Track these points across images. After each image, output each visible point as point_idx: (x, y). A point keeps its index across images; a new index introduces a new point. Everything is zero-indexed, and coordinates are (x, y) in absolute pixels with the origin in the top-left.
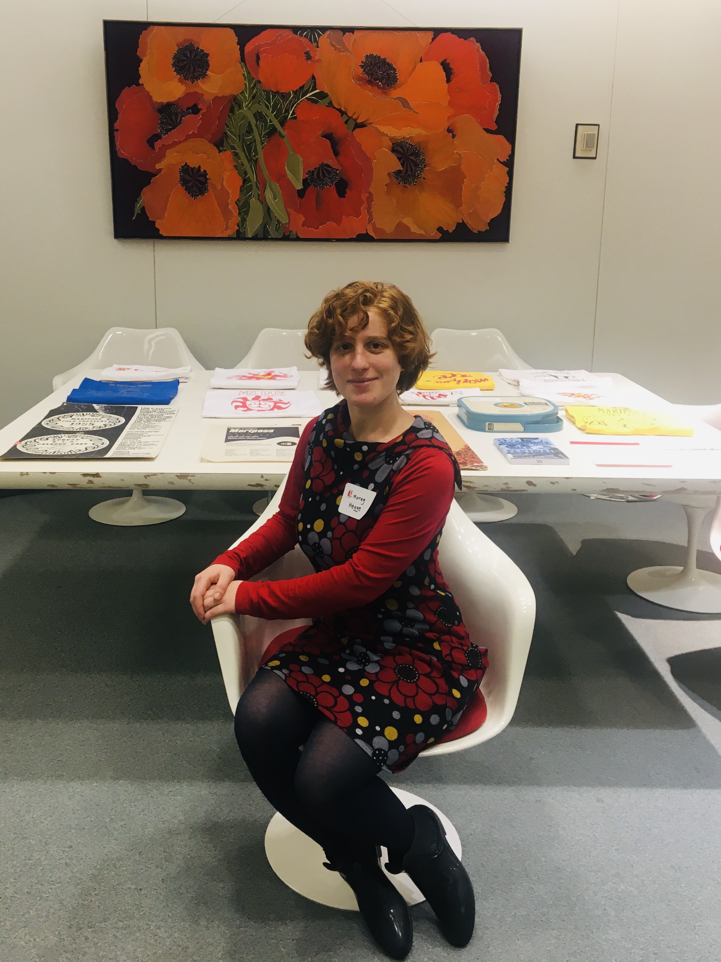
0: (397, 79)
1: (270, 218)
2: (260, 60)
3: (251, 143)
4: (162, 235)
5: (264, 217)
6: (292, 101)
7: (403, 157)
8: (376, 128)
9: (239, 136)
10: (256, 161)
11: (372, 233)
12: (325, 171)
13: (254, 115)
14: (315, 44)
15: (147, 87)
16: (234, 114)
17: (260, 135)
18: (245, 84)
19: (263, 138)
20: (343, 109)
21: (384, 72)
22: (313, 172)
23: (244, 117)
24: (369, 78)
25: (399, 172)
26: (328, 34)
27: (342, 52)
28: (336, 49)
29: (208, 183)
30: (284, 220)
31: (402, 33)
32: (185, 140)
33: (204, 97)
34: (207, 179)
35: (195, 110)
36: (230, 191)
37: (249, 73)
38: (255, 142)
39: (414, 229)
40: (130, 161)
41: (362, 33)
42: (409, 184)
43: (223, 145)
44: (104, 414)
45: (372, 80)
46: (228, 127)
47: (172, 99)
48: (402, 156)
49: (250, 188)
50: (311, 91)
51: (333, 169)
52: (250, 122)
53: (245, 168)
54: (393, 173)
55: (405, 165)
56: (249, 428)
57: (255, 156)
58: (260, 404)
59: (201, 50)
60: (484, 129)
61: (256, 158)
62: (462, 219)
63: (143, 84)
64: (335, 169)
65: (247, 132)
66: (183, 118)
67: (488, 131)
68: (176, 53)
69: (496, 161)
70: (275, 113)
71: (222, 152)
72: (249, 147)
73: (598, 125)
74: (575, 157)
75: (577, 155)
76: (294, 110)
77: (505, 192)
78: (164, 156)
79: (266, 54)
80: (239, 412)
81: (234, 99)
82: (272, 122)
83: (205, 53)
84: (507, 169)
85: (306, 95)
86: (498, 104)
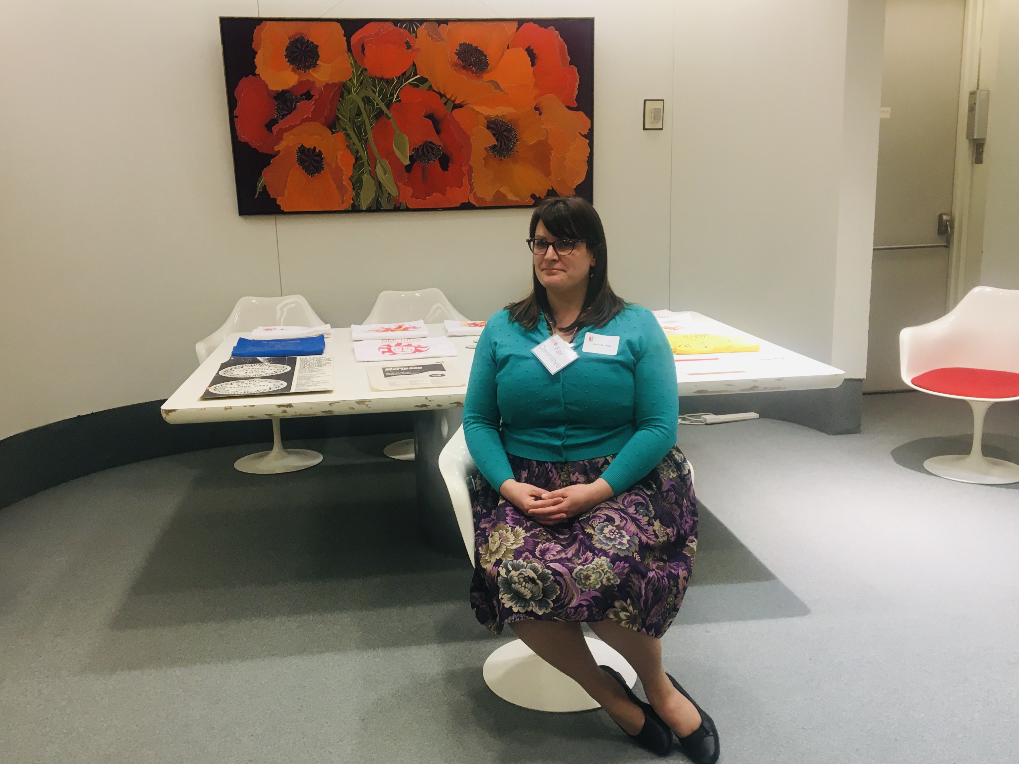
0: (489, 64)
1: (382, 191)
2: (364, 50)
3: (360, 125)
4: (283, 211)
5: (376, 191)
6: (396, 86)
7: (497, 134)
8: (472, 109)
9: (350, 118)
10: (366, 141)
11: (473, 202)
12: (429, 148)
13: (363, 99)
14: (414, 35)
15: (263, 77)
16: (343, 99)
17: (369, 117)
18: (353, 72)
19: (371, 119)
20: (442, 92)
21: (476, 59)
22: (418, 149)
23: (354, 101)
24: (463, 63)
25: (495, 146)
26: (425, 26)
27: (439, 41)
28: (433, 38)
29: (323, 162)
30: (395, 193)
31: (490, 23)
32: (301, 124)
33: (315, 85)
34: (322, 159)
36: (344, 168)
37: (356, 61)
38: (365, 124)
39: (511, 197)
40: (250, 144)
41: (455, 24)
42: (504, 157)
43: (335, 127)
44: (269, 364)
45: (467, 66)
47: (286, 87)
48: (496, 132)
49: (362, 165)
50: (412, 78)
51: (436, 146)
52: (359, 106)
53: (356, 148)
54: (489, 147)
55: (500, 141)
56: (401, 367)
57: (365, 136)
58: (403, 349)
59: (311, 42)
60: (566, 106)
61: (366, 137)
62: (552, 187)
63: (259, 75)
64: (437, 146)
65: (357, 115)
66: (297, 104)
67: (570, 108)
68: (288, 45)
69: (578, 134)
70: (381, 97)
71: (334, 133)
72: (359, 128)
73: (663, 100)
74: (644, 129)
75: (646, 127)
76: (398, 94)
77: (587, 162)
78: (281, 139)
79: (370, 45)
80: (388, 356)
81: (343, 86)
82: (379, 105)
83: (315, 45)
84: (588, 141)
85: (409, 80)
86: (577, 84)
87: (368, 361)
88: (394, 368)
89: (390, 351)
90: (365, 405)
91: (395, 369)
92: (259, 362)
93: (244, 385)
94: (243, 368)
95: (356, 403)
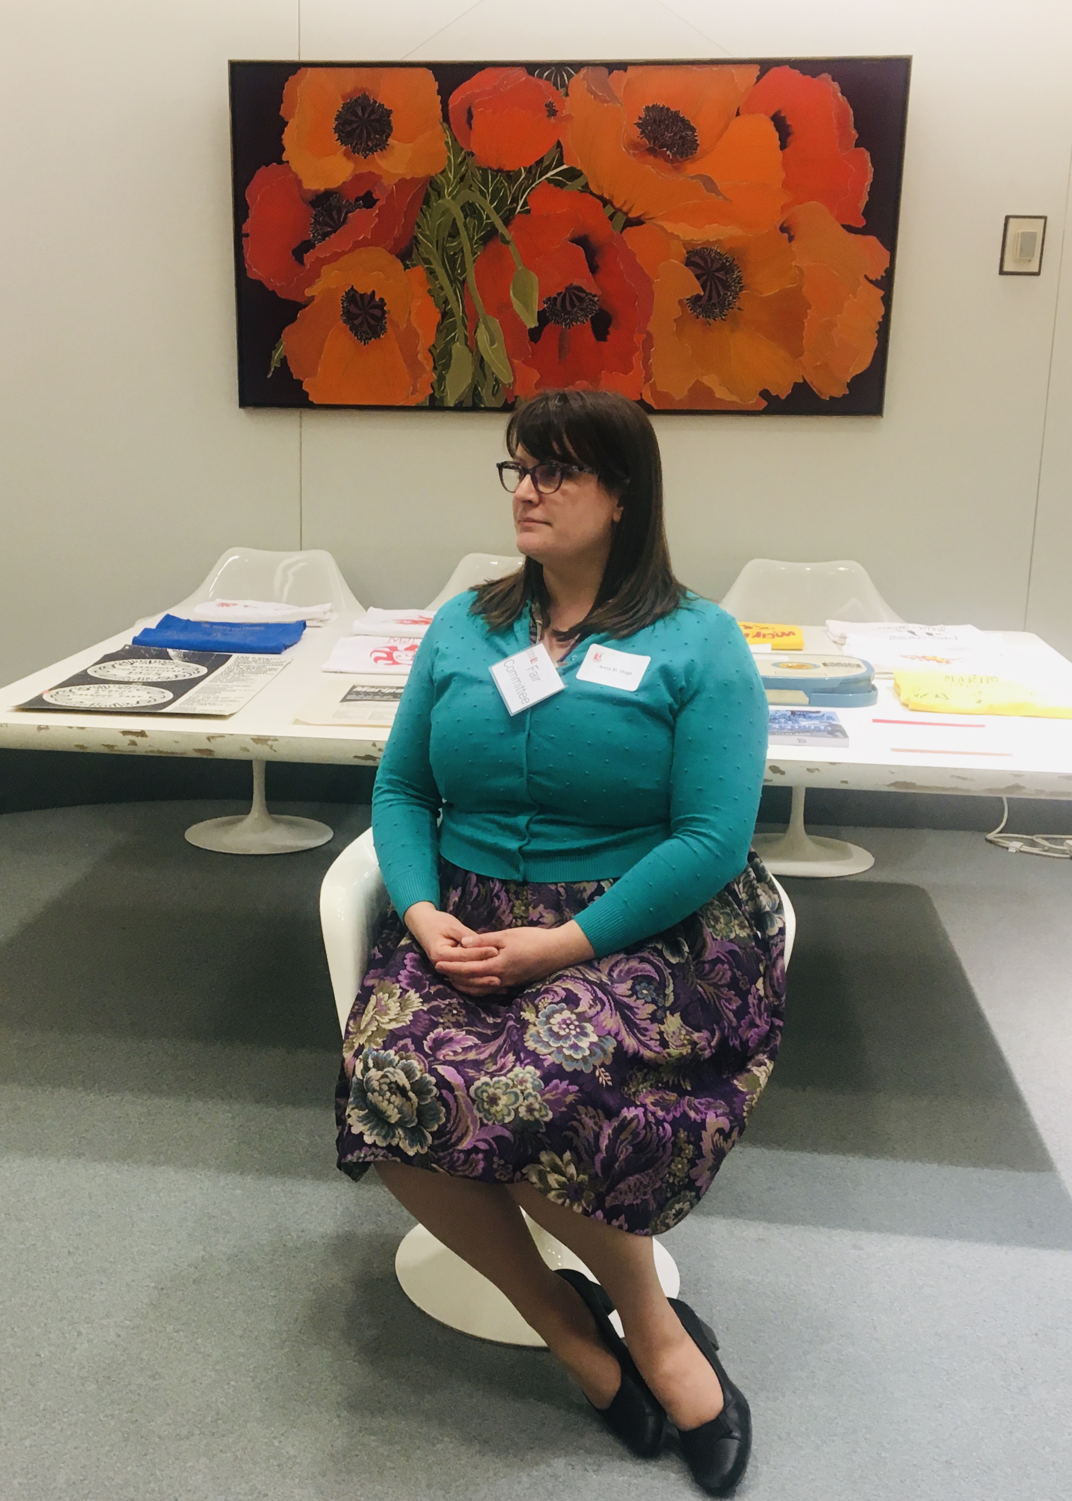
0: (698, 145)
1: (485, 375)
2: (472, 118)
3: (455, 254)
4: (312, 402)
5: (473, 373)
6: (523, 184)
7: (704, 275)
8: (660, 227)
9: (437, 242)
10: (464, 282)
11: (651, 400)
12: (574, 298)
13: (463, 208)
14: (562, 91)
15: (295, 166)
16: (429, 206)
17: (471, 239)
18: (449, 158)
19: (475, 244)
20: (606, 196)
21: (675, 134)
22: (555, 299)
23: (446, 212)
24: (649, 144)
25: (698, 298)
26: (584, 74)
27: (607, 102)
28: (596, 96)
29: (385, 318)
30: (506, 378)
31: (707, 69)
32: (352, 250)
33: (382, 180)
34: (384, 312)
35: (368, 201)
36: (420, 331)
37: (456, 140)
38: (462, 252)
39: (721, 393)
40: (266, 284)
41: (640, 70)
42: (715, 320)
43: (411, 256)
44: (179, 662)
45: (656, 148)
46: (419, 227)
47: (334, 184)
48: (702, 272)
49: (452, 327)
50: (554, 169)
51: (587, 294)
52: (454, 219)
53: (445, 294)
54: (688, 300)
56: (384, 687)
57: (461, 274)
59: (379, 104)
60: (843, 226)
61: (463, 277)
62: (803, 377)
63: (288, 162)
64: (591, 294)
65: (450, 235)
66: (349, 215)
67: (850, 229)
68: (340, 110)
69: (862, 279)
70: (495, 204)
71: (409, 268)
72: (452, 260)
73: (1045, 218)
74: (1002, 272)
75: (1006, 269)
76: (525, 199)
77: (877, 332)
78: (318, 276)
79: (482, 109)
80: (382, 666)
81: (431, 183)
82: (490, 219)
83: (386, 109)
84: (882, 293)
85: (547, 173)
86: (868, 183)
87: (341, 672)
88: (373, 687)
89: (390, 657)
90: (268, 745)
91: (372, 690)
92: (169, 658)
93: (106, 693)
94: (134, 665)
95: (252, 742)
